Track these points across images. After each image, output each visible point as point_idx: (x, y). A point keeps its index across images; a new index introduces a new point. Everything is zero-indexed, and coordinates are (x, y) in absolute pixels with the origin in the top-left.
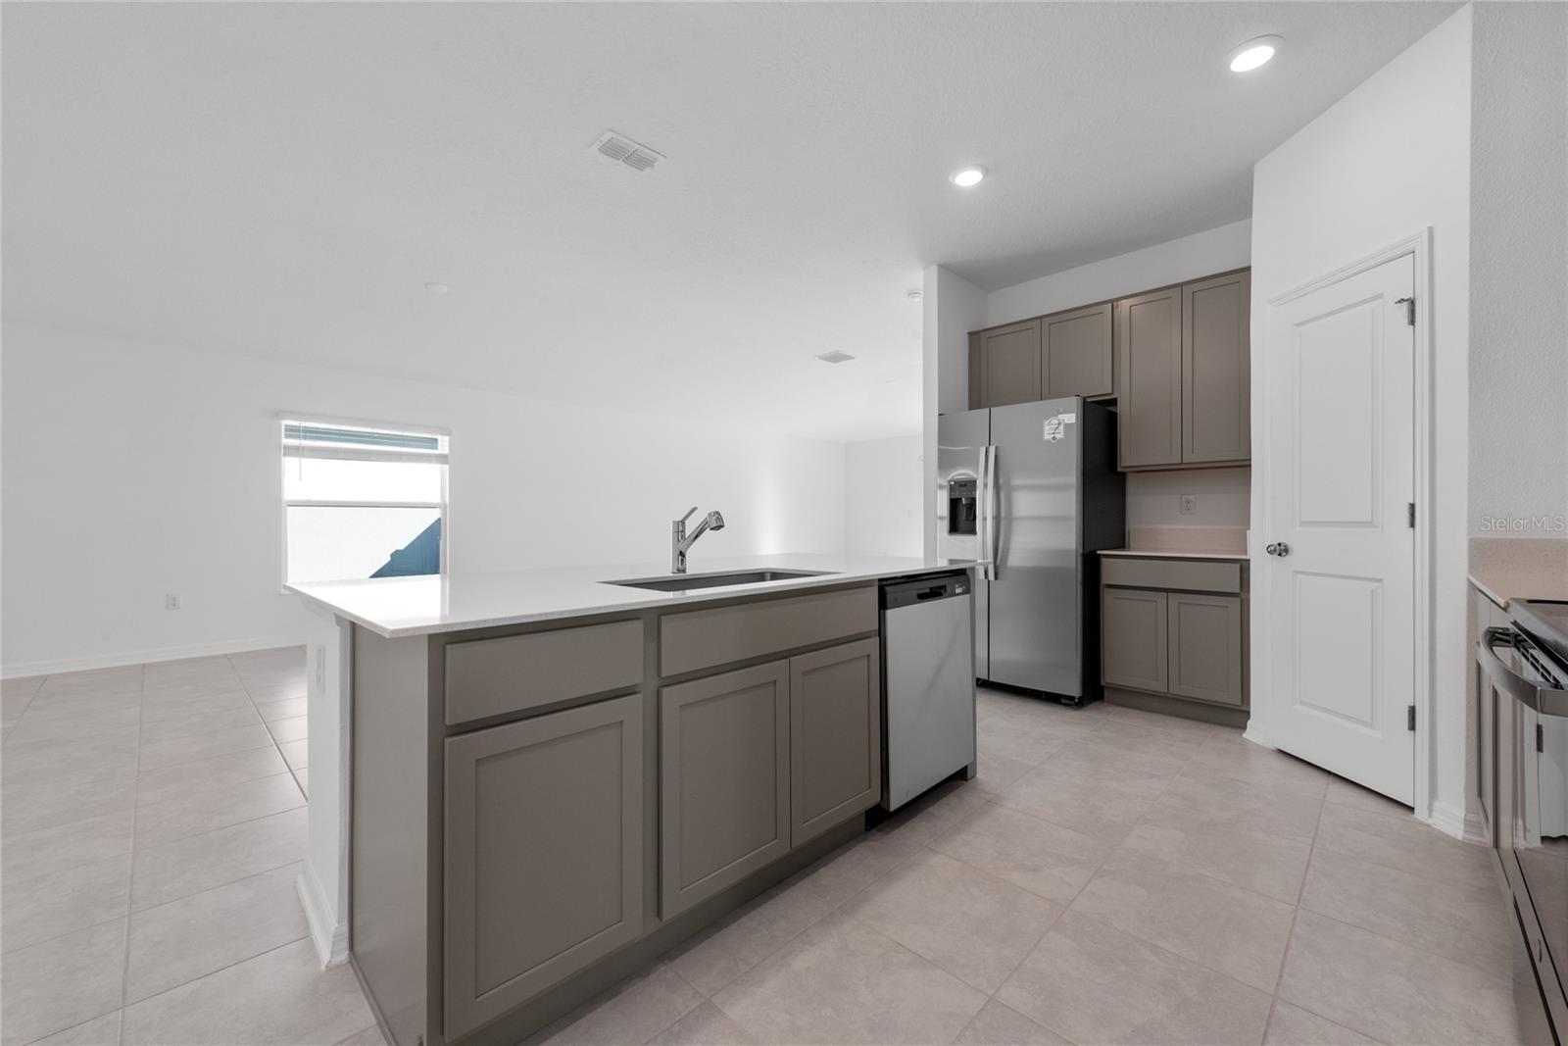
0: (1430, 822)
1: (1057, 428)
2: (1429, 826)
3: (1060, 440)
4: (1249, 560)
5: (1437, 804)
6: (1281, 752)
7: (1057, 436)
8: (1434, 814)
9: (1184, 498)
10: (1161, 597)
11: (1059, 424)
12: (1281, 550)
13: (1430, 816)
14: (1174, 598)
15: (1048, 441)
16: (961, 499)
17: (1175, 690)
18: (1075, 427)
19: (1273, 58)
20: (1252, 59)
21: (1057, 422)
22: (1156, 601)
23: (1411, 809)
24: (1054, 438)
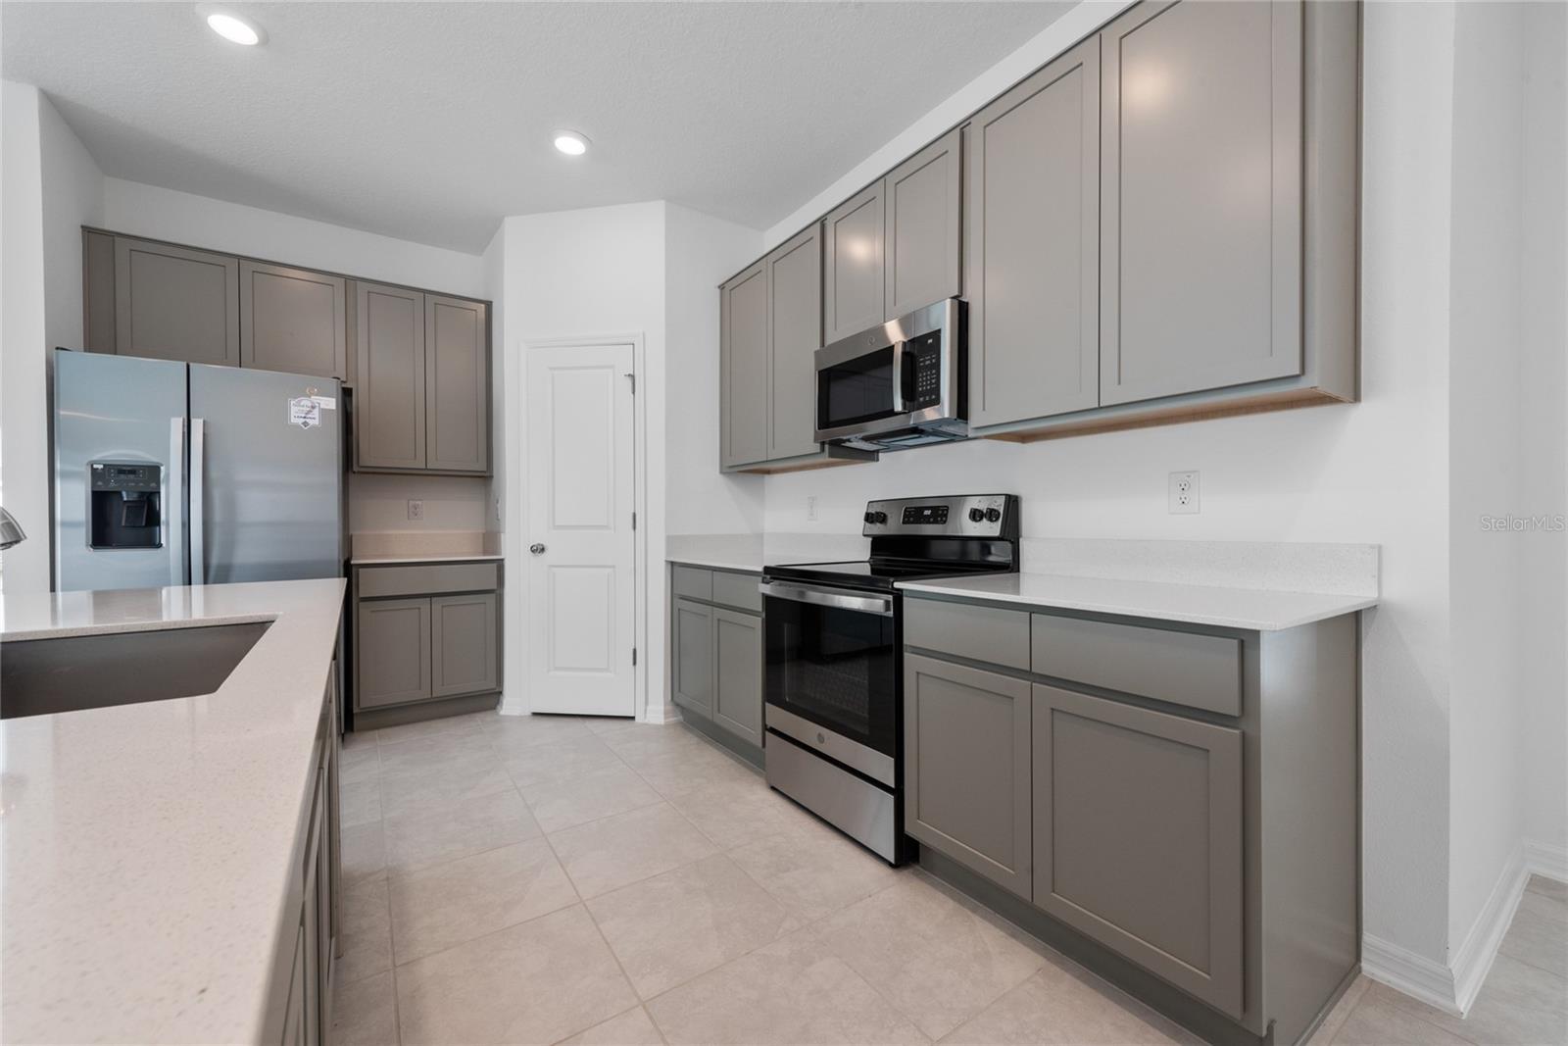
0: (646, 721)
1: (309, 412)
2: (646, 724)
3: (314, 427)
4: (502, 560)
5: (649, 708)
6: (535, 714)
7: (311, 422)
8: (648, 715)
9: (411, 503)
10: (424, 604)
11: (313, 407)
12: (538, 550)
13: (645, 717)
14: (438, 603)
15: (296, 426)
16: (120, 493)
17: (439, 692)
18: (335, 414)
19: (583, 155)
20: (570, 146)
21: (310, 405)
22: (419, 609)
23: (633, 718)
24: (305, 424)
